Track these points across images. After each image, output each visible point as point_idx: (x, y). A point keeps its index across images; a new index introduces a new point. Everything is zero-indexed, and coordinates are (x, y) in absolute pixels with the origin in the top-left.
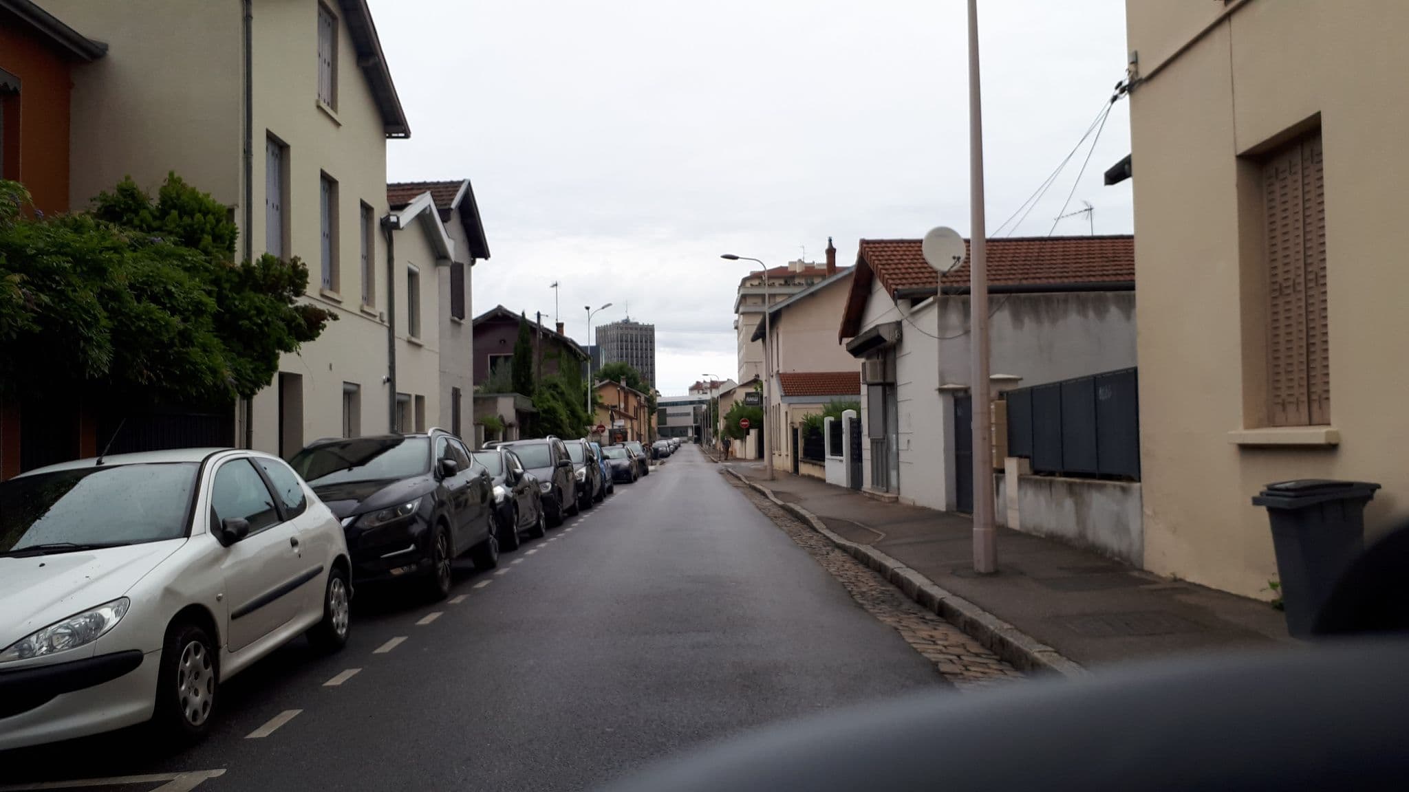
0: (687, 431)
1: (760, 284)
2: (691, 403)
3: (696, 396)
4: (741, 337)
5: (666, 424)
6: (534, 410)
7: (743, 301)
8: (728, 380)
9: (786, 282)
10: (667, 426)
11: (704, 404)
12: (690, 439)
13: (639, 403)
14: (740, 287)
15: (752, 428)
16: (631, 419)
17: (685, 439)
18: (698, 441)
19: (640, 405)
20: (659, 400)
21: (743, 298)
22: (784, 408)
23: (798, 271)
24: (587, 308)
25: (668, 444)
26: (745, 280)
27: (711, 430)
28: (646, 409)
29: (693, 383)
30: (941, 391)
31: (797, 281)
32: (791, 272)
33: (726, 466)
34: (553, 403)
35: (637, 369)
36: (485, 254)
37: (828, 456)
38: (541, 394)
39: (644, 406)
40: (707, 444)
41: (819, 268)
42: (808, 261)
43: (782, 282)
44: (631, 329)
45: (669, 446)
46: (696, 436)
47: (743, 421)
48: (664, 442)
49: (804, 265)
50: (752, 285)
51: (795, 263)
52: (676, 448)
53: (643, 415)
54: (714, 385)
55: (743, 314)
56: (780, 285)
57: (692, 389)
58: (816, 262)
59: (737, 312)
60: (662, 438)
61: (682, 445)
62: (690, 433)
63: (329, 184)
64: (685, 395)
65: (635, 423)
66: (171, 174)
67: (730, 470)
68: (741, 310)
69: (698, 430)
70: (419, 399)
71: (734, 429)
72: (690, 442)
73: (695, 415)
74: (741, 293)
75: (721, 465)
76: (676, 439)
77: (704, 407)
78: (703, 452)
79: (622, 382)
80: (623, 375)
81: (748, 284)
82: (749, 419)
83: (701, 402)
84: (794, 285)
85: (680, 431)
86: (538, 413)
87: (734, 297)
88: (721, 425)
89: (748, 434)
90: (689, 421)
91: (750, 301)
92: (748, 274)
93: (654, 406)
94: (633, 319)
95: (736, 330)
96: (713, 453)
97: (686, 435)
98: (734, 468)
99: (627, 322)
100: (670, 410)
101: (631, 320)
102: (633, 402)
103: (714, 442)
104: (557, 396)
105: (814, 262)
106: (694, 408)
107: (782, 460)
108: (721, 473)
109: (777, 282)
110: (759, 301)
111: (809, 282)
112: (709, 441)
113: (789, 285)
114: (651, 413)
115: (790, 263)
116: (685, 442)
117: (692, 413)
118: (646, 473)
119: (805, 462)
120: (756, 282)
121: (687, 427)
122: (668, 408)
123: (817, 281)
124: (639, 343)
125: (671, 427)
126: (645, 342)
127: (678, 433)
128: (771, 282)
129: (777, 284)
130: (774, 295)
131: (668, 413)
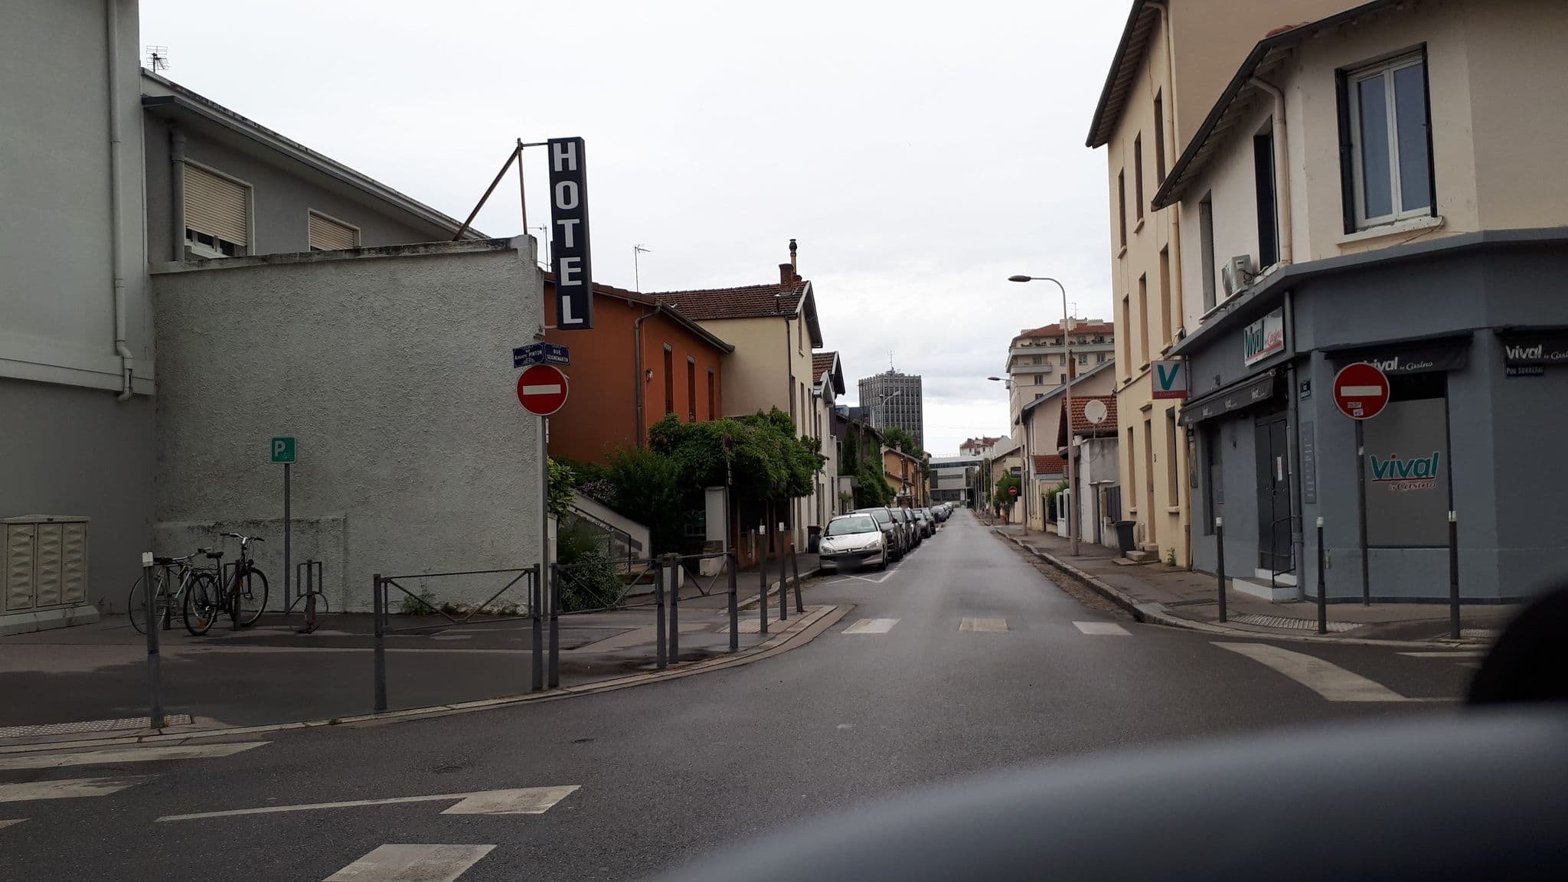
0: (959, 494)
1: (1030, 344)
2: (963, 464)
3: (969, 457)
4: (1013, 397)
5: (937, 487)
6: (860, 486)
8: (1003, 436)
9: (1057, 341)
10: (939, 488)
11: (977, 465)
12: (962, 503)
13: (915, 469)
14: (1010, 347)
15: (1019, 495)
16: (910, 485)
17: (957, 503)
18: (971, 505)
19: (917, 472)
20: (931, 461)
21: (1014, 360)
22: (1038, 483)
23: (1069, 329)
25: (943, 508)
26: (1016, 340)
27: (985, 494)
28: (921, 474)
29: (964, 441)
30: (1091, 485)
31: (1069, 339)
32: (1062, 330)
33: (996, 528)
34: (871, 481)
35: (909, 433)
36: (843, 392)
37: (1059, 518)
38: (864, 474)
39: (920, 472)
40: (980, 507)
41: (1092, 324)
42: (1080, 317)
43: (1054, 342)
44: (897, 381)
45: (945, 510)
46: (969, 500)
47: (1012, 489)
48: (940, 506)
49: (1076, 323)
50: (1022, 345)
52: (950, 513)
53: (919, 479)
54: (988, 442)
55: (1014, 375)
56: (1052, 344)
57: (963, 447)
58: (1089, 319)
59: (1008, 371)
60: (935, 502)
61: (954, 509)
62: (963, 496)
63: (802, 385)
64: (956, 456)
65: (913, 488)
66: (774, 406)
67: (999, 531)
68: (1012, 371)
69: (970, 494)
70: (823, 485)
71: (1004, 495)
72: (963, 506)
73: (968, 477)
74: (1012, 353)
75: (992, 527)
76: (949, 504)
77: (977, 468)
78: (977, 517)
79: (897, 448)
80: (897, 440)
81: (1019, 345)
82: (1017, 488)
83: (974, 464)
84: (1066, 344)
85: (952, 495)
86: (863, 488)
87: (1005, 357)
88: (994, 490)
89: (1016, 500)
90: (961, 484)
91: (1020, 362)
92: (1018, 334)
93: (928, 470)
94: (899, 370)
95: (1008, 390)
96: (986, 518)
97: (959, 500)
98: (1001, 529)
99: (891, 373)
100: (941, 472)
101: (897, 372)
102: (911, 469)
103: (987, 507)
104: (873, 475)
106: (967, 470)
107: (1037, 523)
108: (992, 532)
109: (1048, 342)
110: (1030, 361)
111: (1081, 341)
112: (982, 506)
114: (925, 478)
116: (957, 506)
117: (964, 476)
118: (934, 532)
119: (1049, 523)
120: (1027, 343)
121: (959, 490)
122: (938, 470)
123: (1089, 339)
124: (905, 397)
125: (943, 491)
126: (912, 395)
127: (951, 497)
128: (1042, 341)
129: (1048, 344)
130: (1046, 355)
131: (939, 475)
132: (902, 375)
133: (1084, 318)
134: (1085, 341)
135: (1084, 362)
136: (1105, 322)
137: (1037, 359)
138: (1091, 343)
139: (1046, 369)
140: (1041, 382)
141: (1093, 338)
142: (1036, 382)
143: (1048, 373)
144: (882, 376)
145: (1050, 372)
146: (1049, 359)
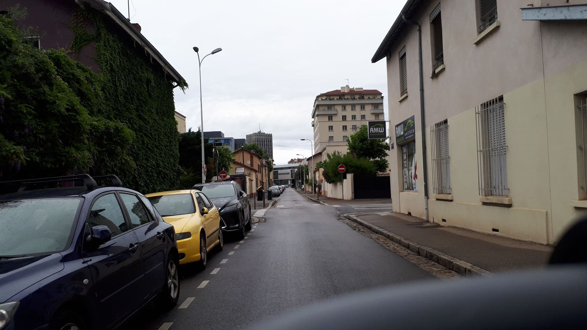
0: (288, 182)
1: (326, 99)
2: (290, 168)
3: (292, 165)
4: (316, 131)
5: (278, 179)
7: (317, 108)
9: (340, 98)
11: (296, 168)
13: (261, 163)
14: (315, 101)
15: (348, 173)
16: (256, 171)
17: (287, 185)
18: (293, 186)
19: (262, 165)
21: (317, 107)
23: (346, 92)
24: (196, 49)
25: (279, 188)
26: (318, 97)
28: (266, 168)
29: (290, 160)
31: (346, 97)
32: (342, 92)
39: (265, 166)
40: (298, 188)
41: (357, 90)
42: (351, 87)
43: (338, 98)
44: (262, 136)
45: (280, 189)
46: (293, 184)
47: (340, 167)
48: (277, 187)
49: (349, 89)
50: (322, 100)
51: (344, 88)
52: (283, 190)
53: (265, 171)
54: (299, 160)
55: (317, 117)
56: (337, 99)
57: (289, 162)
59: (313, 116)
61: (286, 189)
62: (289, 183)
64: (286, 165)
65: (259, 175)
68: (316, 114)
69: (293, 181)
71: (330, 174)
72: (290, 187)
73: (292, 174)
74: (316, 104)
76: (283, 186)
77: (296, 170)
78: (297, 192)
81: (320, 99)
82: (346, 165)
83: (294, 168)
84: (345, 99)
85: (285, 182)
89: (345, 177)
90: (289, 177)
91: (320, 108)
92: (319, 94)
95: (313, 127)
97: (288, 184)
99: (260, 132)
101: (262, 132)
102: (257, 162)
105: (354, 88)
106: (291, 170)
109: (335, 98)
110: (326, 108)
113: (342, 99)
114: (269, 172)
115: (342, 88)
116: (287, 187)
117: (290, 173)
120: (324, 98)
121: (288, 180)
122: (278, 170)
123: (357, 97)
124: (266, 142)
125: (280, 180)
126: (268, 142)
127: (284, 183)
128: (332, 98)
129: (335, 99)
130: (334, 105)
131: (278, 173)
132: (264, 133)
133: (353, 88)
134: (355, 98)
135: (354, 109)
136: (364, 89)
137: (330, 107)
138: (358, 99)
139: (334, 113)
140: (332, 119)
141: (358, 96)
142: (329, 119)
143: (336, 115)
144: (256, 133)
145: (337, 114)
146: (336, 107)
